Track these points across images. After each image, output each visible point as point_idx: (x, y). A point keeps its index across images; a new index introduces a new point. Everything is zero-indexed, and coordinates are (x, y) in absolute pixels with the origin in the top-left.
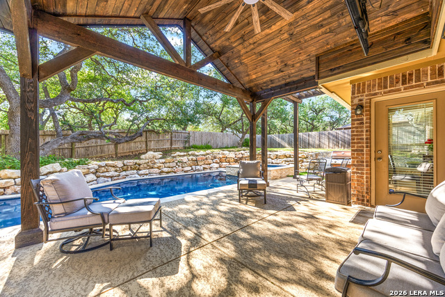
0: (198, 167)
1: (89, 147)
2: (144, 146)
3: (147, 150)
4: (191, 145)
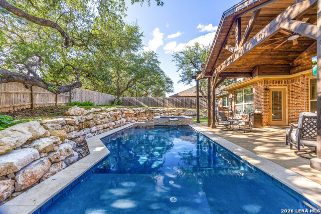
0: (118, 122)
2: (28, 99)
3: (32, 105)
4: (72, 101)
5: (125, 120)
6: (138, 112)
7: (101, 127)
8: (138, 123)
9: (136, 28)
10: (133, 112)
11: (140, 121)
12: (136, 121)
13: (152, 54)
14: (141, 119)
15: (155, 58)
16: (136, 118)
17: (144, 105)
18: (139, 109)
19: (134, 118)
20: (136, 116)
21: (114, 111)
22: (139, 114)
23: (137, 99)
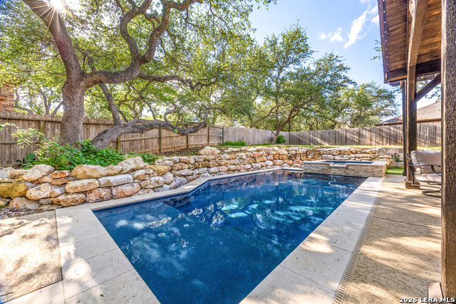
0: (257, 165)
1: (133, 140)
2: (185, 141)
3: (187, 146)
4: (225, 141)
5: (271, 163)
6: (294, 152)
7: (224, 168)
8: (292, 168)
9: (298, 32)
10: (286, 153)
11: (297, 166)
12: (291, 165)
13: (331, 58)
14: (298, 163)
15: (338, 64)
16: (291, 162)
17: (322, 142)
18: (296, 148)
19: (285, 161)
20: (290, 158)
21: (258, 151)
22: (295, 155)
23: (309, 133)
